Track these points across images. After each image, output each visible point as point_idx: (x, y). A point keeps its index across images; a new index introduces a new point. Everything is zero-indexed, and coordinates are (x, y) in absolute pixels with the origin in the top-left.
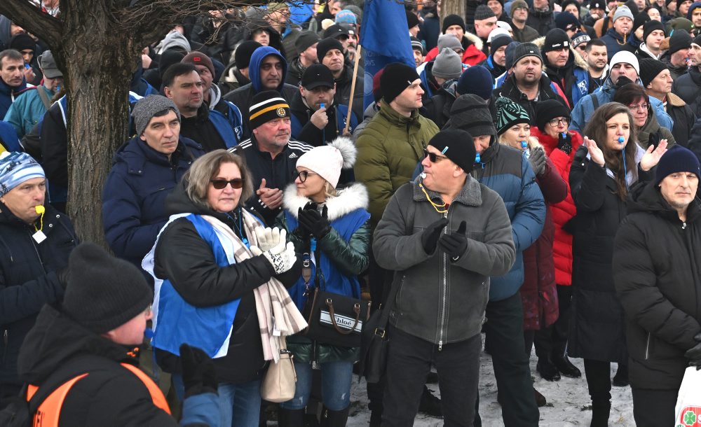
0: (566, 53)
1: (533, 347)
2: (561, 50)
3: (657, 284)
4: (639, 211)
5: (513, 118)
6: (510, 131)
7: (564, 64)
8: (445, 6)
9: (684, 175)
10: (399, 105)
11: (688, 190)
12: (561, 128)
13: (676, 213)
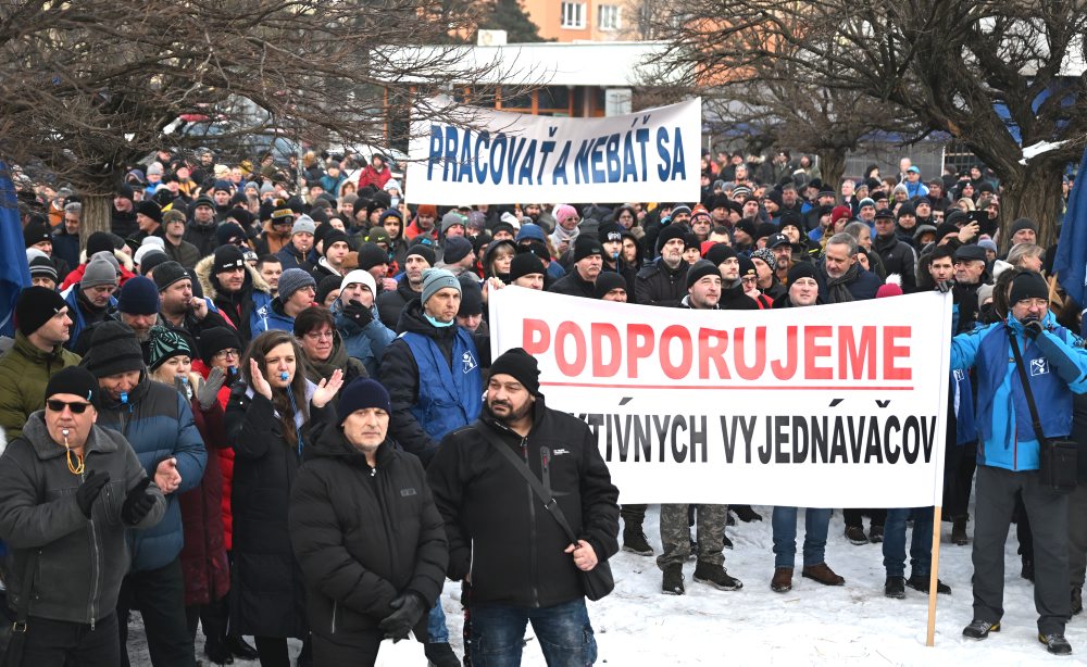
0: (241, 274)
1: (200, 625)
2: (235, 271)
3: (343, 543)
4: (318, 456)
5: (169, 349)
6: (166, 365)
7: (239, 287)
8: (86, 219)
9: (372, 411)
10: (41, 337)
11: (377, 430)
12: (230, 361)
13: (364, 457)
